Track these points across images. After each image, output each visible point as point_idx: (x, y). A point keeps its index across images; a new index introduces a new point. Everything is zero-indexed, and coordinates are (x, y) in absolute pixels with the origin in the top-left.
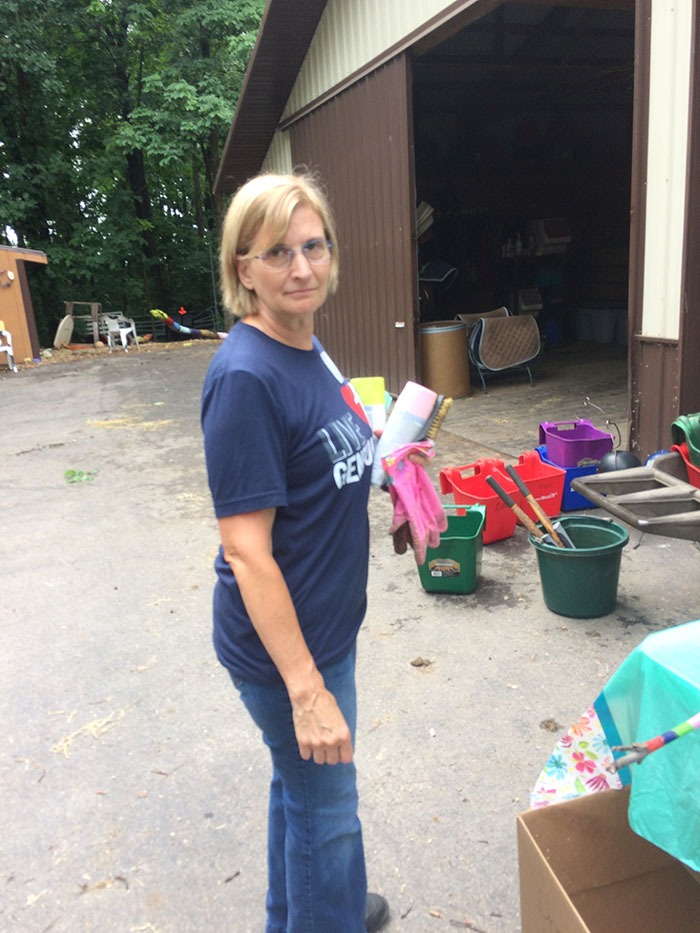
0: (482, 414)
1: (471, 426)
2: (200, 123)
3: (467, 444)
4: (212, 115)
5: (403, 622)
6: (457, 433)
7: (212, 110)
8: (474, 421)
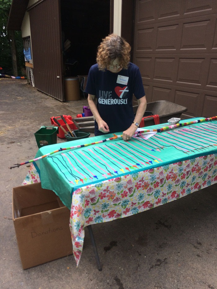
0: (81, 105)
1: (76, 108)
2: (4, 6)
3: (72, 113)
4: (8, 4)
5: (30, 157)
6: (71, 110)
7: (8, 2)
8: (77, 107)
